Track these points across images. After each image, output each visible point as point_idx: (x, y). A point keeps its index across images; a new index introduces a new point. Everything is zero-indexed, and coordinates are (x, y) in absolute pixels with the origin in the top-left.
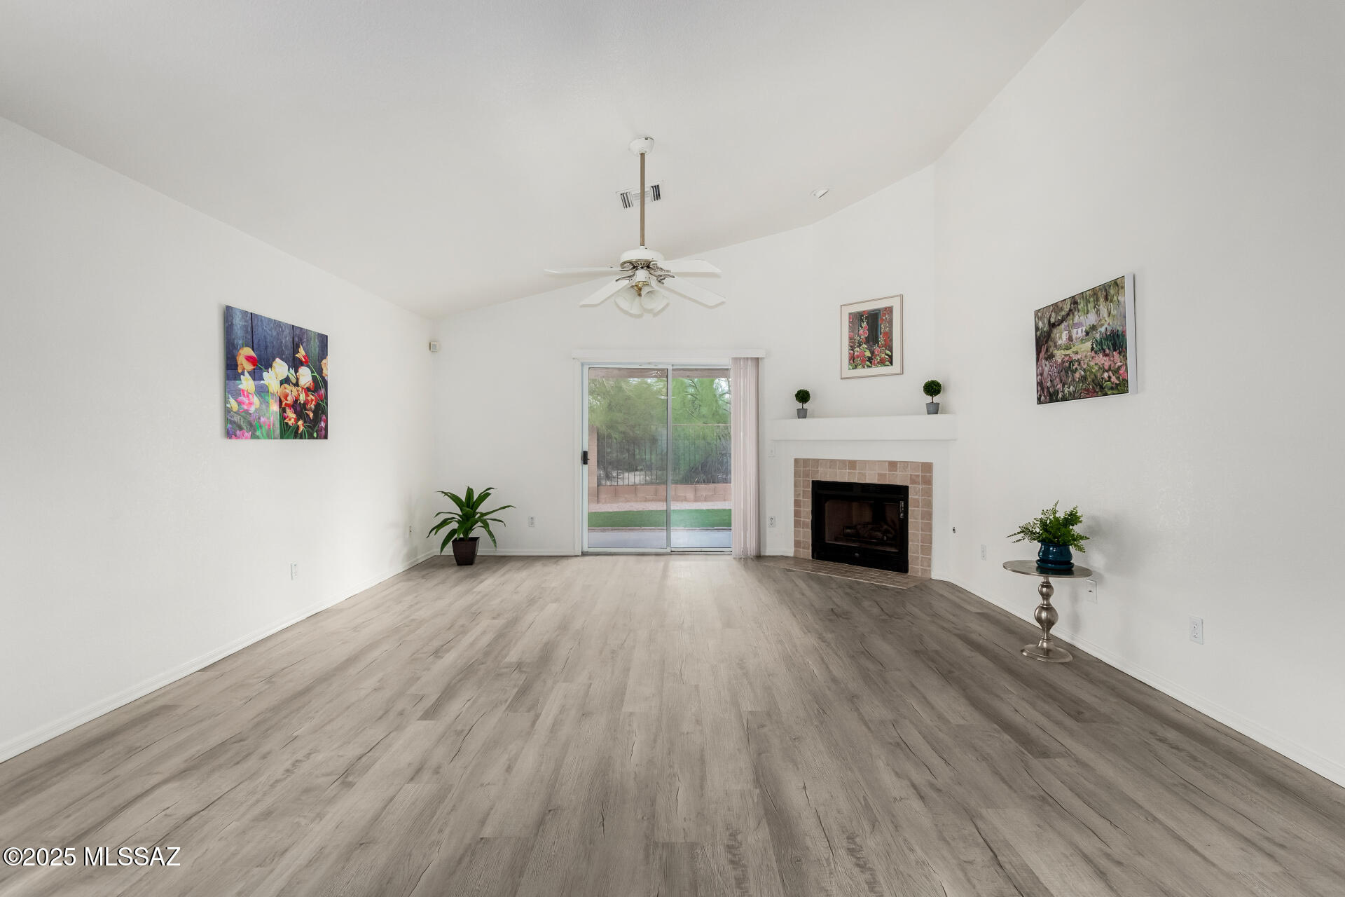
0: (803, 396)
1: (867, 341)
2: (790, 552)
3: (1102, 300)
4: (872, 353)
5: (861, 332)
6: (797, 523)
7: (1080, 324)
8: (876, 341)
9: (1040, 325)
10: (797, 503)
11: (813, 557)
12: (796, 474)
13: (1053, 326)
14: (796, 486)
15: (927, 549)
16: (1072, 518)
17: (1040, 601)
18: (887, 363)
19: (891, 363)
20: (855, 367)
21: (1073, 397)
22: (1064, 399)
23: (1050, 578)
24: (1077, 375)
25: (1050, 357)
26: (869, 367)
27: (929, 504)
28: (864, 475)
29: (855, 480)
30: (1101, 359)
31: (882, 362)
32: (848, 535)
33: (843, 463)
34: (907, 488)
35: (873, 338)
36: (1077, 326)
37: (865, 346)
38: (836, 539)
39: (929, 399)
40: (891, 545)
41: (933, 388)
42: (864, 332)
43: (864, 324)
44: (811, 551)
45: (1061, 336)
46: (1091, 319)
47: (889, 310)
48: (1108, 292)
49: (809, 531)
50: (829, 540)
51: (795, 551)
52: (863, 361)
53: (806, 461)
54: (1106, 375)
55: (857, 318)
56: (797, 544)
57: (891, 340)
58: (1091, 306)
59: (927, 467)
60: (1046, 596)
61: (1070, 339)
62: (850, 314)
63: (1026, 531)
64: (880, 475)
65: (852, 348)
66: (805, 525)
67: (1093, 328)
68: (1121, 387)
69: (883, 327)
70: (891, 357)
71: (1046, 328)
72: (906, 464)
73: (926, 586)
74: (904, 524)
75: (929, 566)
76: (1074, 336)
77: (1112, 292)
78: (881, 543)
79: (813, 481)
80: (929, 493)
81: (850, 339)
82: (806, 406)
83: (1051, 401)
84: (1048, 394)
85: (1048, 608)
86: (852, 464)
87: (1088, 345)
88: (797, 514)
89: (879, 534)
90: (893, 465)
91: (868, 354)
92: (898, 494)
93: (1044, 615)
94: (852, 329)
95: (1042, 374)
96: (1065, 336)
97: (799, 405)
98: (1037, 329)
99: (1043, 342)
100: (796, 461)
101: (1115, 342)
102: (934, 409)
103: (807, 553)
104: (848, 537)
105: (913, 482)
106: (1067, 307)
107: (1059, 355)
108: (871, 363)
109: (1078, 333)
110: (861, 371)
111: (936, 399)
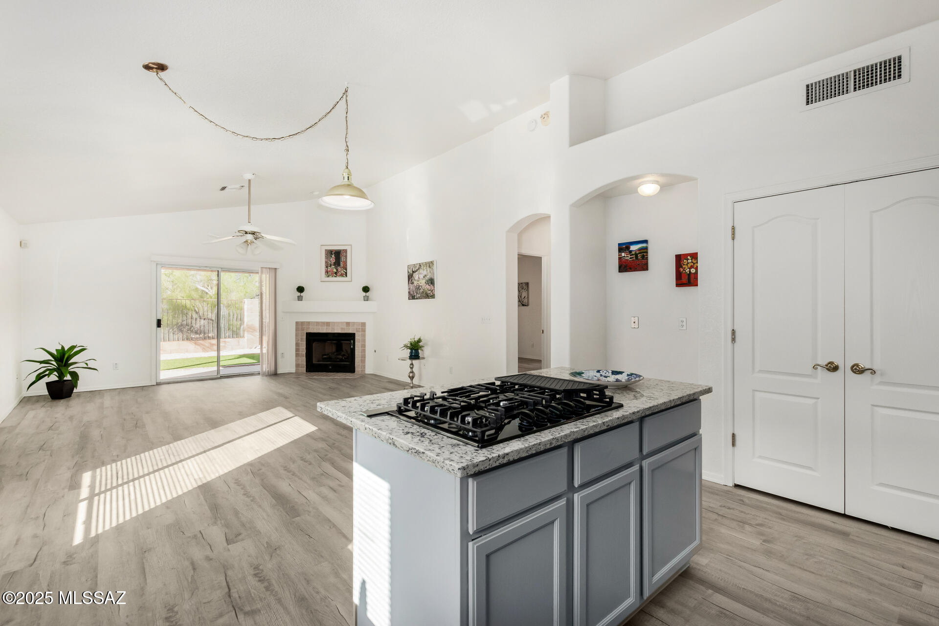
0: (301, 289)
1: (335, 264)
2: (293, 370)
3: (428, 267)
4: (337, 270)
5: (331, 259)
6: (297, 355)
7: (422, 274)
8: (339, 265)
9: (409, 271)
10: (297, 345)
11: (306, 371)
12: (297, 330)
13: (413, 272)
14: (296, 335)
15: (363, 361)
16: (419, 341)
17: (410, 370)
18: (344, 276)
19: (346, 276)
20: (328, 276)
21: (419, 298)
22: (417, 299)
23: (413, 361)
24: (421, 291)
25: (413, 283)
26: (335, 277)
27: (364, 341)
28: (333, 329)
29: (330, 331)
30: (428, 286)
31: (342, 275)
32: (325, 358)
33: (323, 323)
34: (355, 334)
35: (337, 263)
36: (420, 273)
37: (334, 267)
38: (318, 361)
39: (364, 294)
40: (345, 361)
41: (366, 289)
42: (333, 259)
43: (333, 256)
44: (305, 369)
45: (416, 276)
46: (425, 273)
47: (346, 251)
48: (430, 264)
49: (304, 358)
50: (315, 362)
51: (296, 370)
52: (332, 274)
53: (302, 323)
54: (429, 292)
55: (329, 253)
56: (297, 366)
57: (347, 265)
58: (425, 268)
59: (364, 324)
60: (412, 368)
61: (419, 278)
62: (326, 250)
63: (406, 346)
64: (342, 328)
65: (327, 267)
66: (302, 356)
67: (426, 276)
68: (433, 296)
69: (343, 259)
70: (346, 273)
71: (411, 272)
72: (354, 323)
73: (364, 376)
74: (353, 351)
75: (365, 368)
76: (420, 277)
77: (431, 265)
78: (342, 360)
79: (307, 333)
80: (364, 336)
81: (326, 262)
82: (302, 294)
83: (413, 299)
84: (412, 297)
85: (412, 372)
86: (328, 324)
87: (424, 281)
88: (297, 350)
89: (341, 357)
90: (348, 324)
91: (335, 270)
92: (351, 337)
93: (411, 375)
94: (327, 258)
95: (410, 289)
96: (417, 277)
97: (299, 294)
98: (408, 272)
99: (410, 277)
100: (297, 323)
101: (431, 282)
102: (366, 299)
103: (304, 369)
104: (324, 359)
105: (357, 331)
106: (418, 267)
107: (415, 283)
108: (336, 275)
109: (421, 276)
110: (331, 279)
111: (367, 294)
